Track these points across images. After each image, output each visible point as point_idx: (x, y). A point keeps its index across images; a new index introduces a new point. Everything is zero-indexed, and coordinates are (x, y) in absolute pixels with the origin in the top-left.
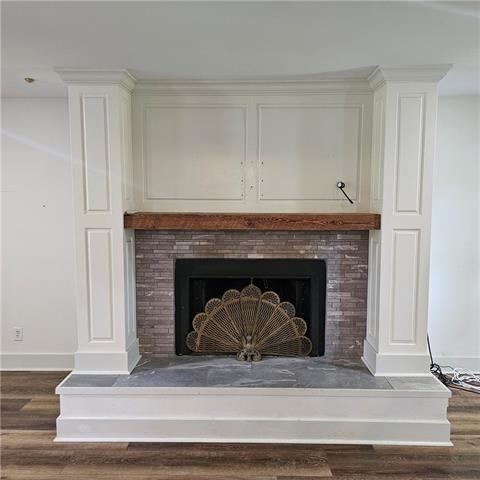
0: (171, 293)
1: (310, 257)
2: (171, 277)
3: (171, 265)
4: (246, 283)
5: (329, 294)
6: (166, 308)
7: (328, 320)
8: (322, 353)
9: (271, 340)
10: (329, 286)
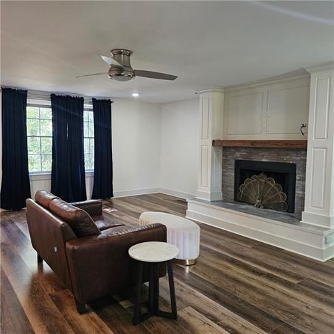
0: (233, 174)
1: (288, 162)
2: (233, 168)
3: (233, 162)
4: (260, 172)
5: (297, 182)
6: (231, 180)
7: (296, 195)
8: (293, 212)
9: (269, 201)
10: (297, 178)
